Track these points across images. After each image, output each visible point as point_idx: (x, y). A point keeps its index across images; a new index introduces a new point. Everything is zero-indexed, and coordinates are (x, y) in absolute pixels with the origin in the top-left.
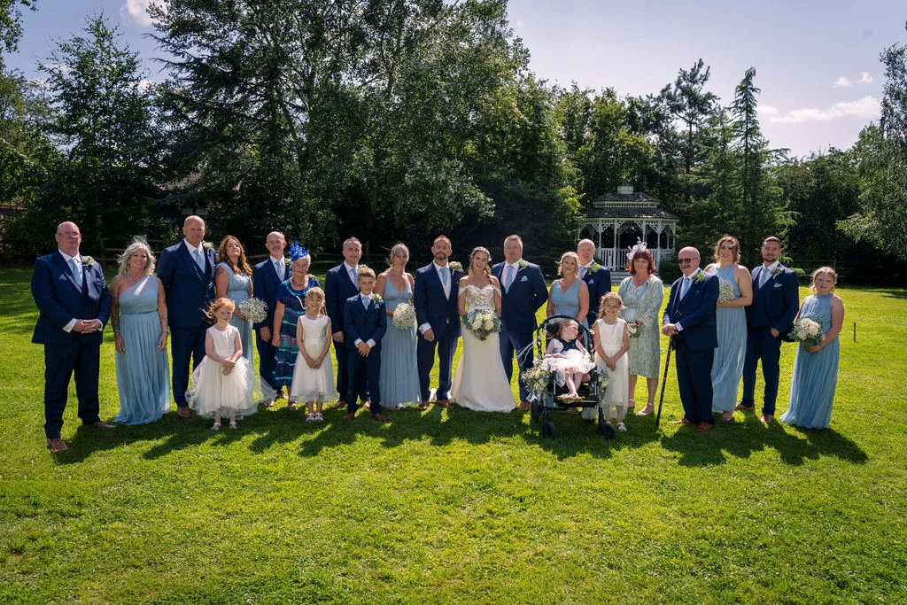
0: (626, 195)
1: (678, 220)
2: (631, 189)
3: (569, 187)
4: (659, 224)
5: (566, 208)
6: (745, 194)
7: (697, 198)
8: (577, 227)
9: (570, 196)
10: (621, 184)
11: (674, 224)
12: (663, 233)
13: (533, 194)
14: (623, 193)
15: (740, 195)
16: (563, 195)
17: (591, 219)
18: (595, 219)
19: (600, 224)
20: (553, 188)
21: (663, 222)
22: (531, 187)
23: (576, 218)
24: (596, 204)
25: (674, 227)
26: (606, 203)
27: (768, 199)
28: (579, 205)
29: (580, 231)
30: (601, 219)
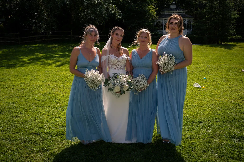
0: (173, 9)
1: (193, 18)
2: (175, 6)
3: (151, 6)
4: (186, 20)
5: (150, 14)
6: (220, 7)
7: (201, 9)
8: (154, 22)
9: (152, 9)
10: (171, 5)
11: (192, 20)
12: (187, 24)
13: (137, 9)
14: (172, 8)
15: (218, 7)
16: (149, 9)
17: (160, 19)
18: (161, 19)
19: (163, 20)
20: (145, 6)
21: (187, 19)
22: (136, 6)
23: (154, 18)
24: (162, 13)
25: (192, 21)
26: (166, 12)
27: (229, 9)
28: (155, 13)
29: (155, 23)
30: (164, 18)
